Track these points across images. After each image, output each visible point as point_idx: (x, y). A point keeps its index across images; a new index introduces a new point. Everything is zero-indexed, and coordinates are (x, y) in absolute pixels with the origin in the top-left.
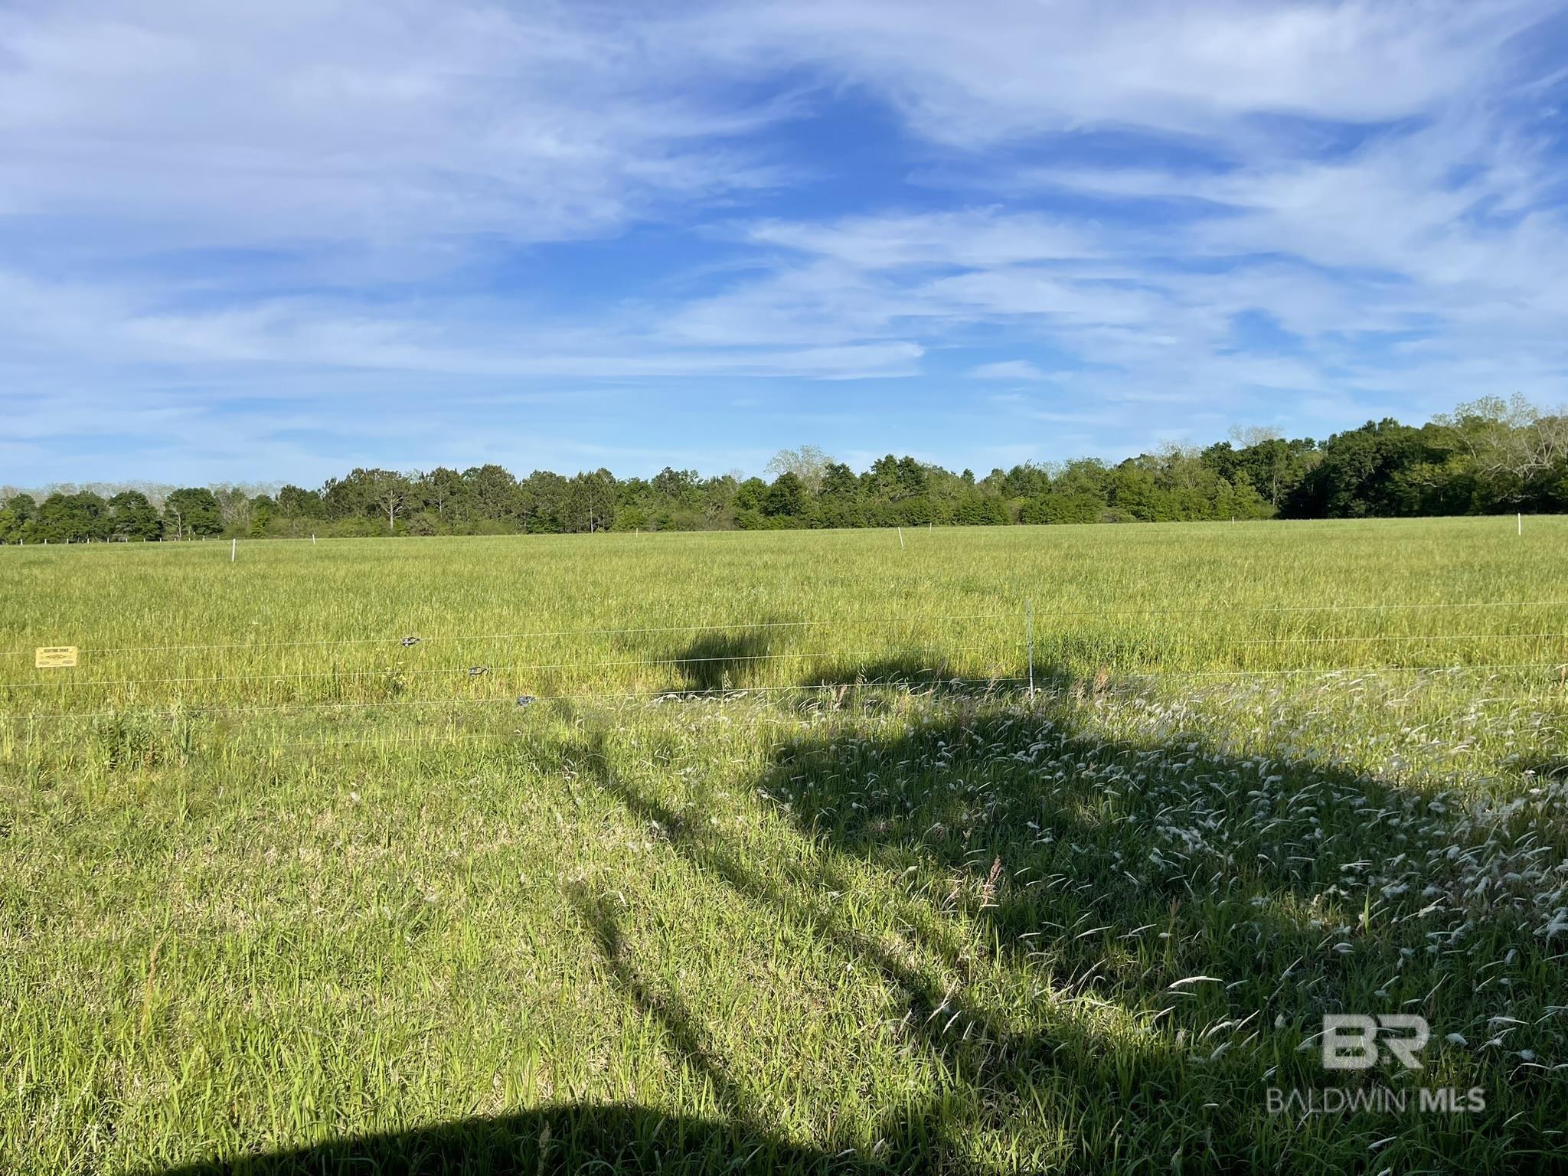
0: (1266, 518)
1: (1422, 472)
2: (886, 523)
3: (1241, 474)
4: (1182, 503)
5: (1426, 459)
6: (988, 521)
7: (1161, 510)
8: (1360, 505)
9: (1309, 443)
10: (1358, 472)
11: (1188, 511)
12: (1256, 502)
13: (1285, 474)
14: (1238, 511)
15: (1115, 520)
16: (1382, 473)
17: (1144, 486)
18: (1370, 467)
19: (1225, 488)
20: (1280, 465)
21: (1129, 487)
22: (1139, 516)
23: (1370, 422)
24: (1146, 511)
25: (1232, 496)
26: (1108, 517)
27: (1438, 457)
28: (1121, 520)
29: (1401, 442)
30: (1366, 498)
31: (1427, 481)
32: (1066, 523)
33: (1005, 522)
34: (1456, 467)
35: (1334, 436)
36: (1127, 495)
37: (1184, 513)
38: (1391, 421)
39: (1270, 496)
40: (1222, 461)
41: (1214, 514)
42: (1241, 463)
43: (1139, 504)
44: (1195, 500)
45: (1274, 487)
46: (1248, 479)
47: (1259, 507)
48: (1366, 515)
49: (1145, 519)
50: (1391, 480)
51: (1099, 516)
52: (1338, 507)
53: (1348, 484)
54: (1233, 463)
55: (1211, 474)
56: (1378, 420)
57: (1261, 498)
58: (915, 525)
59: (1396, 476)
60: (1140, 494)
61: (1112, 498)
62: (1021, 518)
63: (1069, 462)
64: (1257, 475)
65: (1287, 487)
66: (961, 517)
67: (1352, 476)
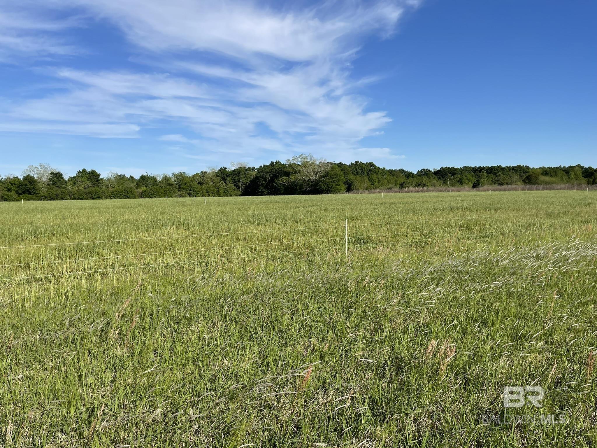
0: (237, 196)
1: (283, 180)
2: (79, 198)
3: (229, 179)
4: (207, 190)
5: (285, 175)
6: (127, 197)
7: (198, 192)
8: (266, 191)
9: (254, 168)
10: (265, 179)
11: (209, 193)
12: (234, 190)
13: (245, 180)
14: (227, 193)
15: (180, 196)
16: (272, 180)
17: (192, 183)
18: (268, 178)
19: (223, 185)
20: (242, 176)
21: (186, 184)
22: (190, 195)
23: (272, 162)
24: (193, 193)
25: (225, 188)
26: (178, 195)
27: (288, 174)
28: (183, 196)
29: (278, 169)
30: (267, 188)
31: (284, 182)
32: (160, 198)
33: (135, 197)
34: (293, 178)
35: (261, 166)
36: (185, 186)
37: (207, 194)
38: (279, 162)
39: (239, 188)
40: (223, 174)
41: (218, 194)
42: (229, 175)
43: (190, 190)
44: (211, 189)
45: (240, 184)
46: (231, 181)
47: (235, 191)
48: (267, 195)
49: (192, 196)
50: (275, 182)
51: (174, 195)
52: (260, 192)
53: (262, 183)
54: (227, 176)
55: (218, 179)
56: (275, 161)
57: (236, 189)
58: (93, 199)
59: (276, 181)
60: (190, 186)
61: (180, 188)
62: (142, 196)
63: (173, 174)
64: (234, 180)
65: (244, 184)
66: (115, 195)
67: (263, 181)
